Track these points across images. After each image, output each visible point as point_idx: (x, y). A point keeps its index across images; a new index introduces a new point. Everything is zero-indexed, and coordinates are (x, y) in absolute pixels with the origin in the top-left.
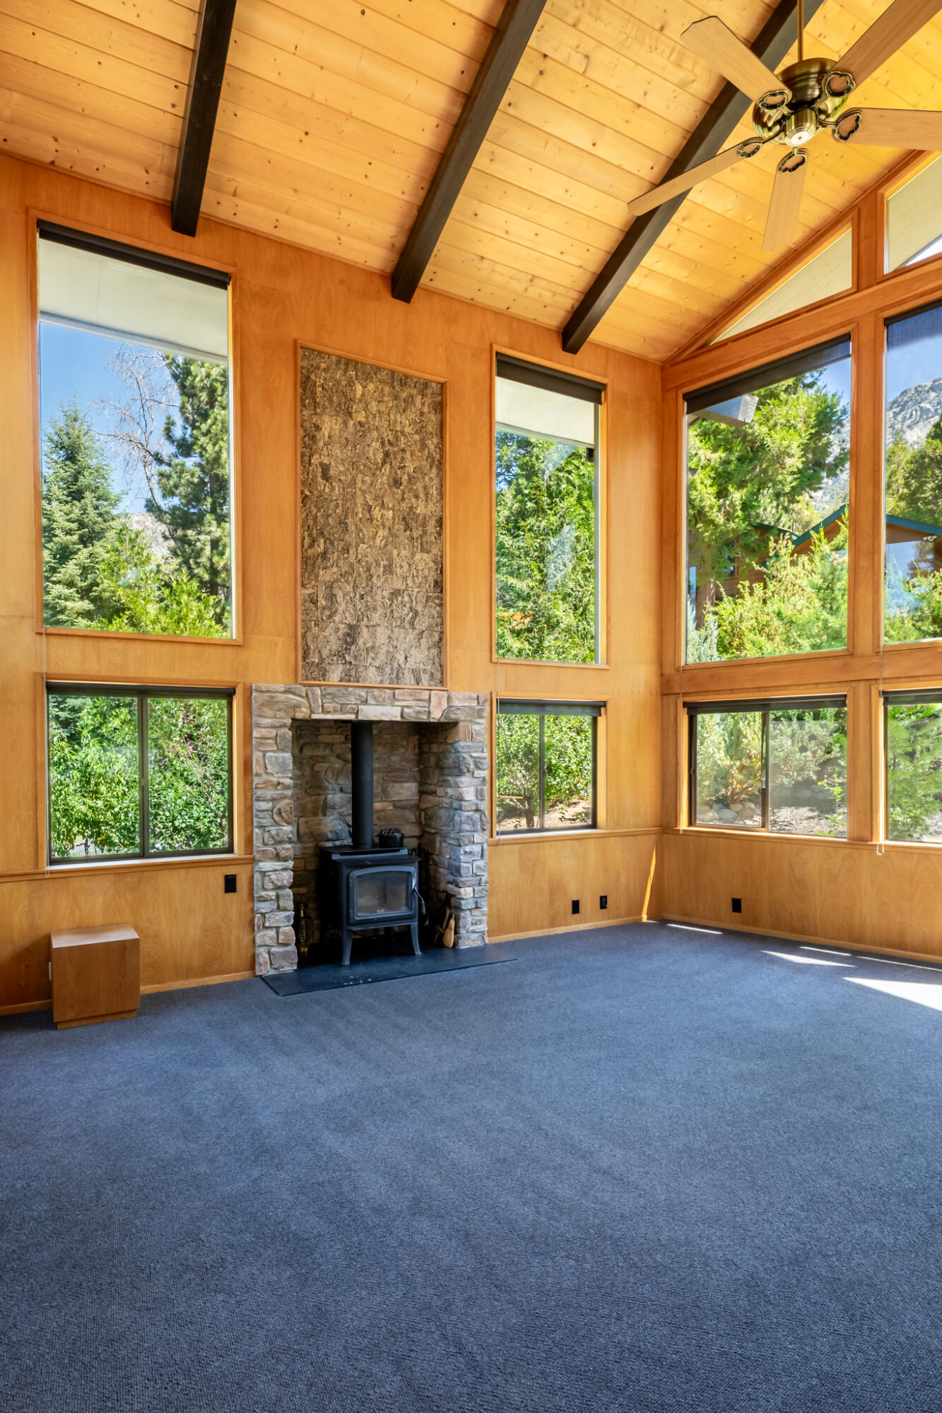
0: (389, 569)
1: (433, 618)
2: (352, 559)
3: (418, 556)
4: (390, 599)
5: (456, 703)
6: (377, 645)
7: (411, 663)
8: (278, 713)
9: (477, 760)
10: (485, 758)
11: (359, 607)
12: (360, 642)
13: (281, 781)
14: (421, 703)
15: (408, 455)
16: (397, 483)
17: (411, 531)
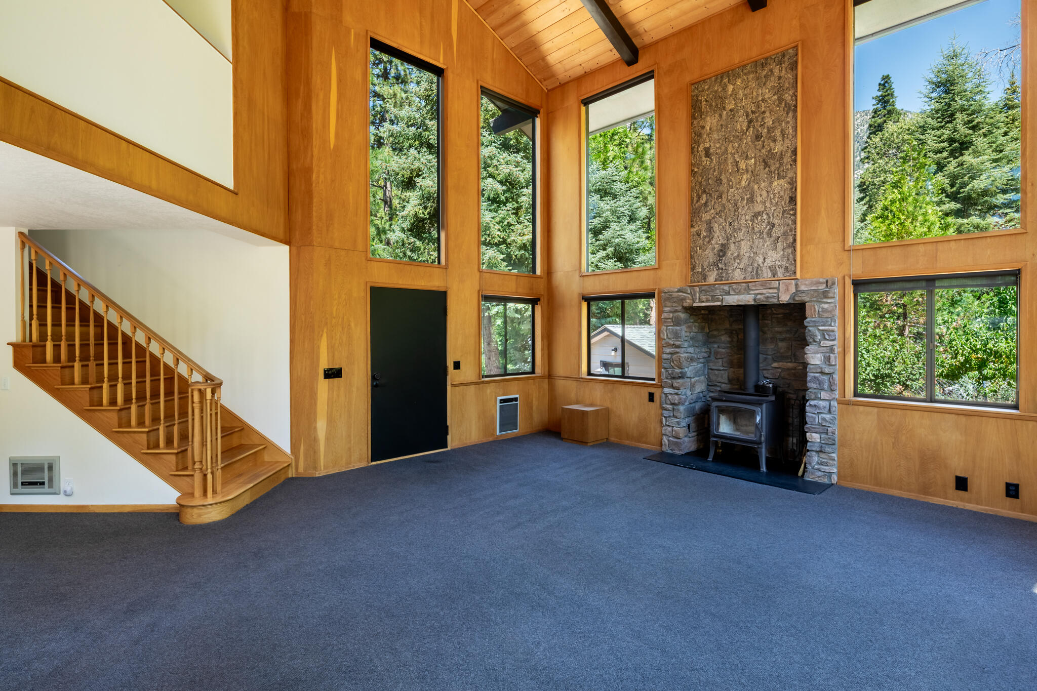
0: (751, 200)
1: (787, 225)
2: (724, 201)
3: (775, 183)
4: (752, 220)
5: (803, 288)
6: (742, 253)
7: (769, 262)
9: (825, 332)
10: (832, 331)
11: (728, 231)
12: (729, 254)
13: (675, 343)
14: (771, 290)
15: (768, 114)
16: (759, 137)
17: (769, 167)
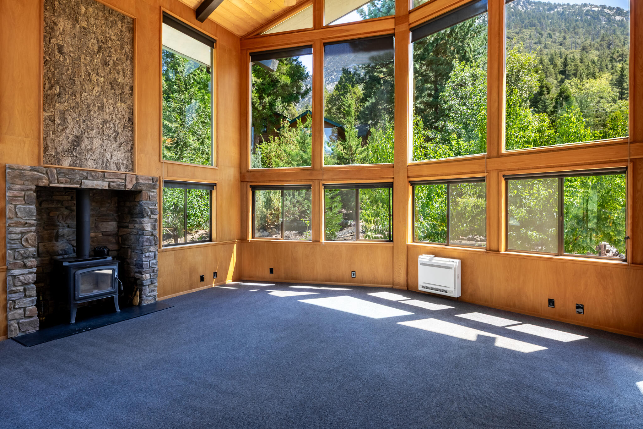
0: (101, 108)
1: (128, 137)
2: (78, 100)
3: (119, 104)
4: (102, 124)
5: (141, 181)
6: (94, 148)
7: (115, 159)
8: (25, 182)
9: (153, 210)
10: (157, 209)
11: (82, 127)
12: (83, 146)
13: (28, 221)
14: (120, 180)
15: (113, 50)
16: (106, 64)
17: (115, 90)
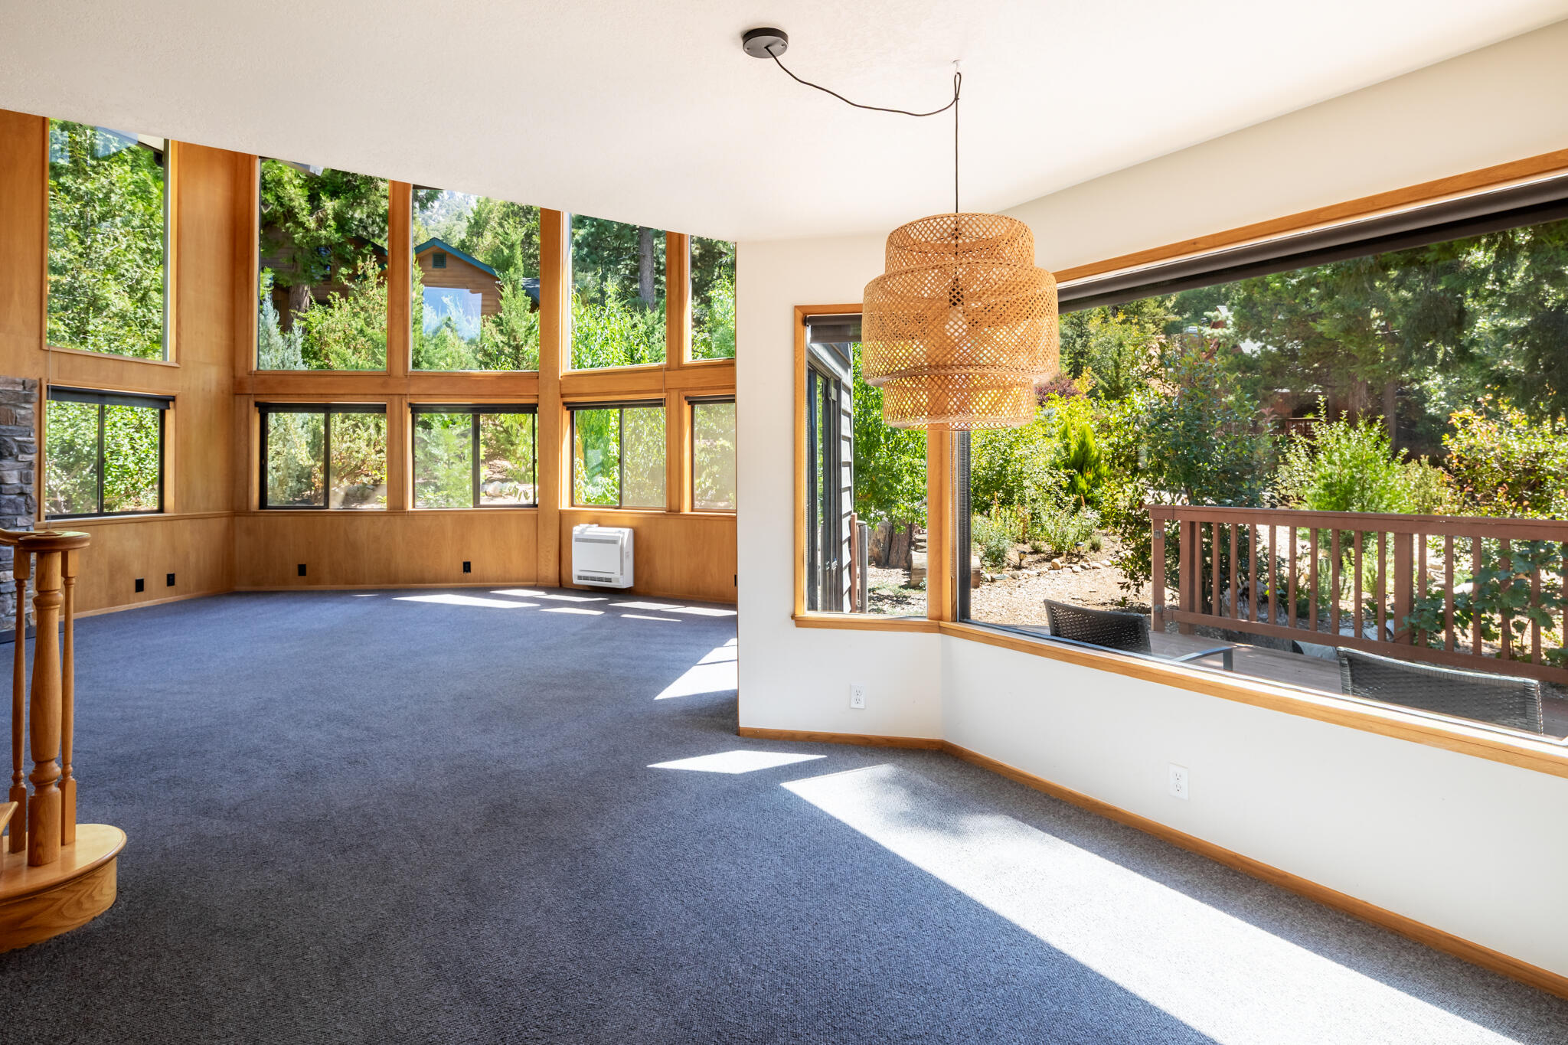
9: (23, 444)
10: (32, 443)
